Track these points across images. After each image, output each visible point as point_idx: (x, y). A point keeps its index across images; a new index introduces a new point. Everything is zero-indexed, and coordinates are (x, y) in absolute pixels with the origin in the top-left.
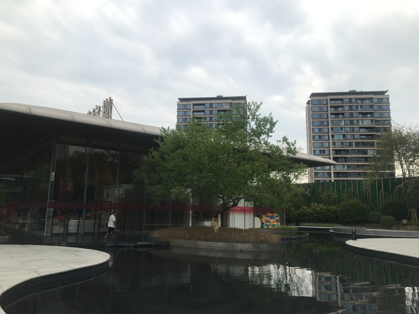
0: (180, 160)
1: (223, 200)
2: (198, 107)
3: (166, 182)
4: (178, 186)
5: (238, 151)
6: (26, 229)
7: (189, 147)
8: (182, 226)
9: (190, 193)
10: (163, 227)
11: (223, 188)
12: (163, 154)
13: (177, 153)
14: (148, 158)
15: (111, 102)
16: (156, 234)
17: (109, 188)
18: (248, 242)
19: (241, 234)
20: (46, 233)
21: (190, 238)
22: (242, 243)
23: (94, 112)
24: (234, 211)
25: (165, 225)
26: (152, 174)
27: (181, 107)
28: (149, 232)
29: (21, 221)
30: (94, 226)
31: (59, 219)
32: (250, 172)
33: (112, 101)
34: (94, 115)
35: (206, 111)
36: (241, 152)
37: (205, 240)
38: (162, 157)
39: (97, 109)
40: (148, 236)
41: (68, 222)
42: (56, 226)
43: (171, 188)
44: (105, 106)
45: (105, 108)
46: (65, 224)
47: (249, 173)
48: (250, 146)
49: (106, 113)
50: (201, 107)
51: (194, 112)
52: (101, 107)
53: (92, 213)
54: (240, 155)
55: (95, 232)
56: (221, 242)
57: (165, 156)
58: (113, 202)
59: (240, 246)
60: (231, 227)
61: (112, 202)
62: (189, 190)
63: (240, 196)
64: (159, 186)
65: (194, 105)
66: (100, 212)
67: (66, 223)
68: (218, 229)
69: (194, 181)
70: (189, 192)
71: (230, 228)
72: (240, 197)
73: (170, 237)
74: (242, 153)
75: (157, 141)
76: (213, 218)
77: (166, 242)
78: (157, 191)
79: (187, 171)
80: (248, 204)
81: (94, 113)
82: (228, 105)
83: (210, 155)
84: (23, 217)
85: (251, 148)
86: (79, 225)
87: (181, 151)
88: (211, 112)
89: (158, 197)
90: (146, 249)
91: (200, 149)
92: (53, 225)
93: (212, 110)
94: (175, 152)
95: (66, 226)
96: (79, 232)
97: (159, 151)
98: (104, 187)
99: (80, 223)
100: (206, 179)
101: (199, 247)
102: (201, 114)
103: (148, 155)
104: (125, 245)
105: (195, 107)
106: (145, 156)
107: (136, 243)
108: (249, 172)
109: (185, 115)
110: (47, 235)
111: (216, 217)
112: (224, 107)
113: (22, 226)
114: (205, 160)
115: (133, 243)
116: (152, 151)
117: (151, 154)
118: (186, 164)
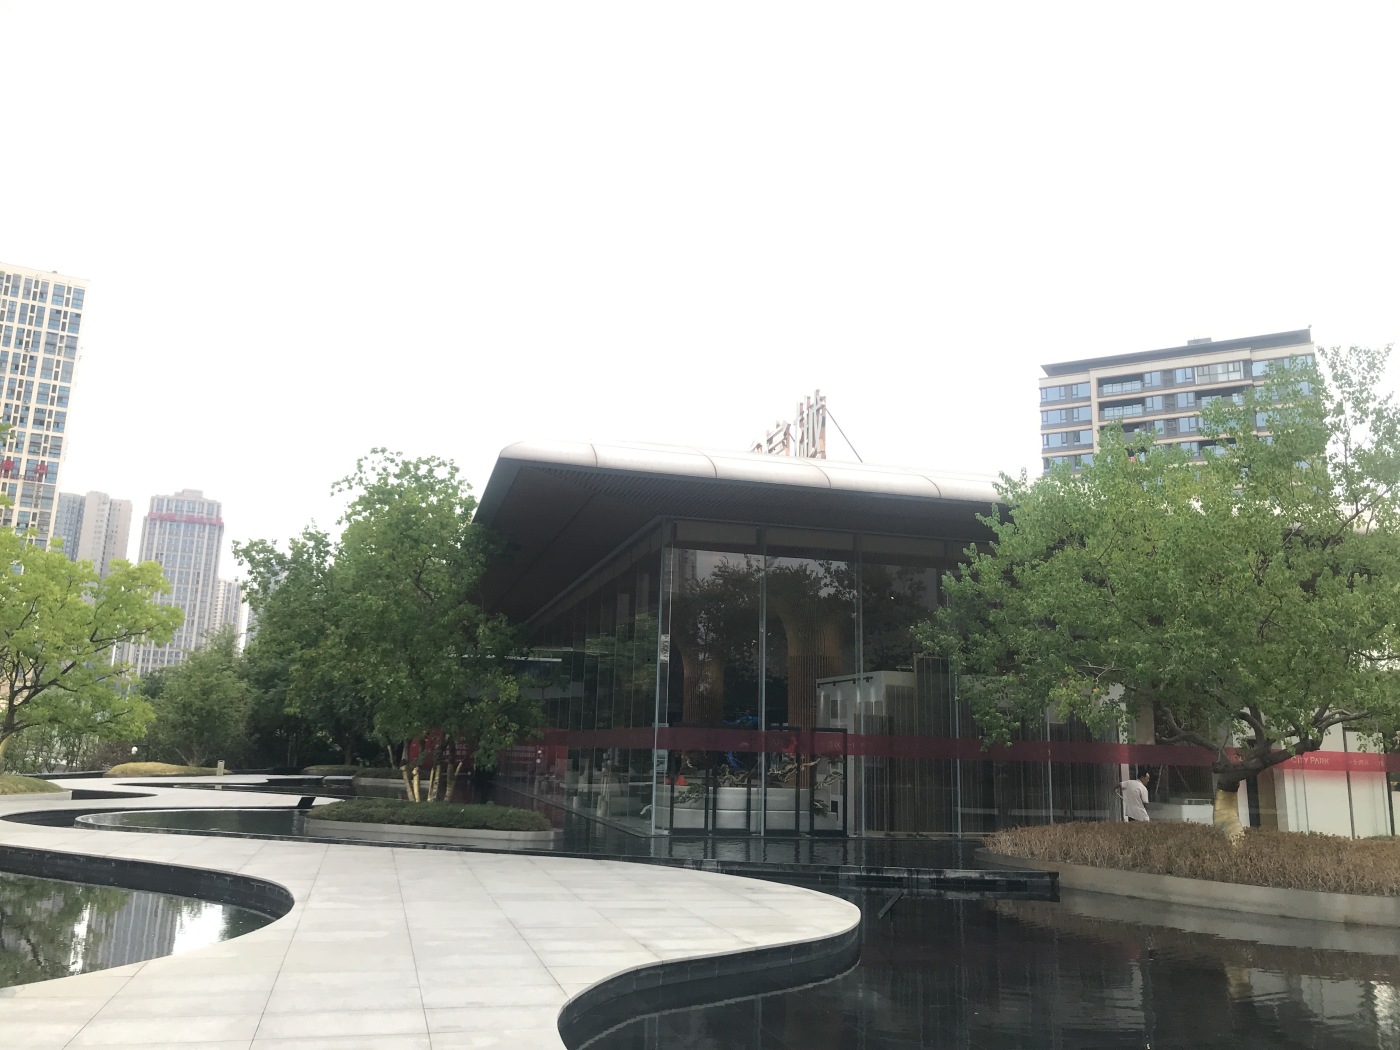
0: (1073, 585)
1: (1252, 725)
2: (1117, 388)
3: (1029, 662)
4: (1075, 676)
5: (1307, 541)
6: (599, 813)
7: (1105, 535)
8: (1099, 820)
9: (1122, 700)
10: (1027, 822)
11: (1253, 680)
12: (1012, 564)
13: (1060, 558)
14: (959, 578)
15: (819, 405)
16: (1005, 843)
17: (834, 683)
18: (1378, 890)
19: (1344, 855)
20: (656, 827)
21: (1135, 866)
22: (1352, 891)
23: (770, 441)
24: (1302, 766)
25: (1032, 813)
26: (977, 635)
27: (1054, 396)
28: (980, 836)
29: (583, 786)
30: (797, 809)
31: (690, 785)
32: (1367, 617)
33: (823, 403)
34: (770, 451)
35: (1148, 401)
36: (1317, 543)
37: (1194, 874)
38: (1007, 575)
39: (780, 431)
40: (977, 850)
41: (715, 792)
42: (682, 805)
43: (1048, 684)
44: (802, 420)
45: (802, 425)
46: (707, 800)
47: (1362, 622)
48: (1353, 517)
49: (806, 441)
50: (1128, 386)
51: (1103, 406)
52: (789, 425)
53: (789, 767)
54: (1315, 555)
55: (801, 829)
56: (1261, 885)
57: (1017, 570)
58: (851, 731)
59: (1341, 905)
60: (1292, 828)
61: (846, 730)
62: (1117, 691)
63: (1327, 713)
64: (1005, 677)
65: (1102, 382)
66: (812, 764)
67: (711, 796)
68: (1243, 834)
69: (1134, 657)
70: (1117, 698)
71: (1292, 835)
72: (1329, 717)
73: (1058, 858)
74: (1324, 547)
75: (988, 521)
76: (1220, 795)
77: (1041, 875)
78: (998, 695)
79: (1106, 621)
80: (1363, 742)
81: (772, 446)
82: (1234, 371)
83: (1188, 561)
84: (586, 772)
85: (1359, 526)
86: (749, 801)
87: (1075, 552)
88: (1170, 401)
89: (1004, 712)
90: (975, 896)
91: (1149, 540)
92: (673, 800)
93: (1172, 395)
94: (1053, 555)
95: (711, 806)
96: (753, 828)
97: (994, 555)
98: (818, 681)
99: (753, 797)
100: (1183, 650)
101: (1174, 898)
102: (1132, 414)
103: (958, 569)
104: (902, 878)
105: (1107, 389)
106: (945, 574)
107: (940, 873)
108: (1360, 617)
109: (1070, 421)
110: (660, 832)
111: (1231, 788)
112: (1222, 378)
113: (589, 799)
114: (1175, 580)
115: (929, 873)
116: (971, 554)
117: (969, 564)
118: (1100, 595)
